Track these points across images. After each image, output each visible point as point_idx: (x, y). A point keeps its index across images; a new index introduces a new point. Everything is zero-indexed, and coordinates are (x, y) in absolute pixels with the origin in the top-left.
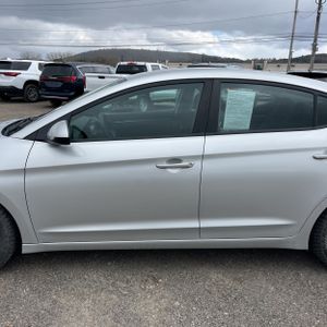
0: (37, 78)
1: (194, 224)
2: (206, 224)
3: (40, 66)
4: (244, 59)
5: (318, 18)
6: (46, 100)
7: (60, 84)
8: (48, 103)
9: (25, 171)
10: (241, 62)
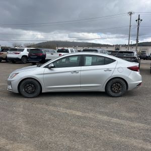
0: (27, 55)
1: (79, 85)
2: (82, 85)
3: (28, 50)
4: (112, 45)
5: (138, 29)
6: (30, 62)
7: (36, 57)
8: (31, 64)
9: (44, 74)
10: (111, 46)
